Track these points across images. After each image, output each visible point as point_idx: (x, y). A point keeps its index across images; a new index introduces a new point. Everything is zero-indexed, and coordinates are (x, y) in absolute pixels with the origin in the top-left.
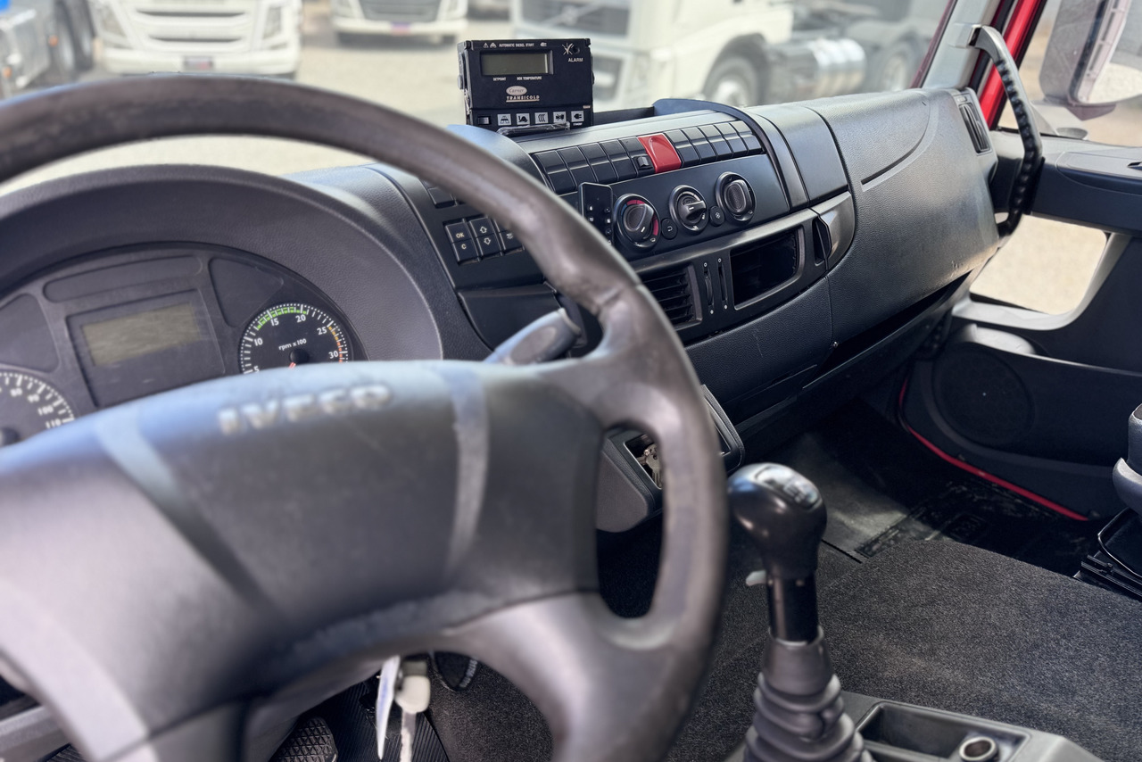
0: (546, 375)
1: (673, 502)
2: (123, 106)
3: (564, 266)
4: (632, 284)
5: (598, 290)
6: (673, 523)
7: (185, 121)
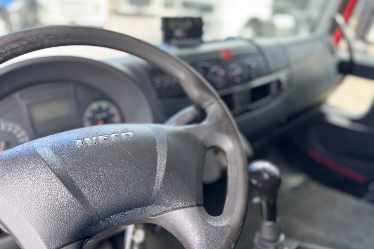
0: (187, 129)
1: (231, 175)
2: (47, 36)
3: (194, 92)
4: (217, 99)
5: (206, 101)
6: (230, 182)
7: (68, 41)
